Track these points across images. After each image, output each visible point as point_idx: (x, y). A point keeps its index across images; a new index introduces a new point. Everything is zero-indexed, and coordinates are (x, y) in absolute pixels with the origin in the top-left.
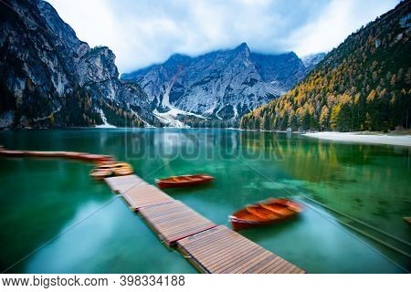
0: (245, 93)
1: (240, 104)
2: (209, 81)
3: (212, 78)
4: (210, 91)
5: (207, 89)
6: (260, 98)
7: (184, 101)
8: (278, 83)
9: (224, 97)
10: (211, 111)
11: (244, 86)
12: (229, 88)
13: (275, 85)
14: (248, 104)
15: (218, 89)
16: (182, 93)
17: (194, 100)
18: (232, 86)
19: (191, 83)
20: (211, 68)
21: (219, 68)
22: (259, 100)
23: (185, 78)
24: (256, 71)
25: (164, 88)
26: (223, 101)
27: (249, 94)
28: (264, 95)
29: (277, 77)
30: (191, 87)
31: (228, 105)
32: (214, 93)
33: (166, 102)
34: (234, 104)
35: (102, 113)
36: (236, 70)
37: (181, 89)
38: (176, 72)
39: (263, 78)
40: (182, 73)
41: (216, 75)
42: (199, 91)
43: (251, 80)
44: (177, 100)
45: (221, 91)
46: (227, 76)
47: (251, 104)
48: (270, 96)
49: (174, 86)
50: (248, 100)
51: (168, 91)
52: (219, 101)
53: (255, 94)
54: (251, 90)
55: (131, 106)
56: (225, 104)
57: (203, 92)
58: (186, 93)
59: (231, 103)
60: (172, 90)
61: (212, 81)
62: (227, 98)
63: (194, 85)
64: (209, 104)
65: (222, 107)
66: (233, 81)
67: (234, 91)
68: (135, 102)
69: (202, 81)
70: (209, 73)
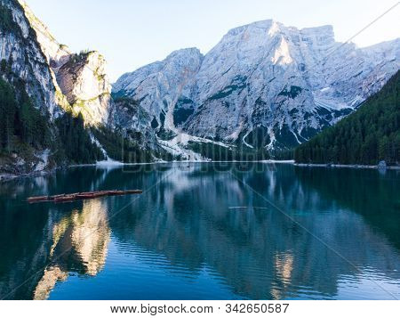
0: (283, 108)
1: (277, 125)
2: (230, 92)
3: (234, 88)
4: (231, 108)
5: (227, 105)
6: (307, 115)
7: (195, 122)
8: (332, 90)
9: (253, 116)
10: (235, 136)
11: (282, 97)
12: (259, 102)
13: (327, 94)
14: (290, 124)
15: (244, 104)
16: (190, 111)
17: (210, 121)
18: (264, 98)
19: (204, 96)
20: (231, 74)
21: (244, 72)
22: (306, 117)
23: (195, 89)
24: (299, 74)
25: (166, 104)
26: (253, 120)
27: (291, 109)
28: (312, 110)
29: (329, 81)
30: (205, 102)
31: (259, 126)
32: (238, 109)
33: (169, 124)
34: (268, 125)
35: (98, 143)
36: (269, 74)
37: (189, 105)
38: (180, 80)
39: (309, 85)
40: (190, 82)
41: (240, 83)
42: (217, 107)
43: (293, 87)
44: (184, 121)
45: (248, 107)
46: (256, 84)
47: (294, 123)
48: (322, 111)
49: (179, 100)
50: (288, 118)
51: (171, 109)
52: (246, 122)
53: (300, 109)
54: (292, 103)
55: (129, 132)
56: (255, 125)
57: (222, 109)
58: (196, 110)
59: (264, 123)
60: (176, 107)
61: (235, 93)
62: (257, 115)
63: (210, 99)
64: (231, 126)
65: (251, 129)
66: (265, 91)
67: (268, 106)
68: (133, 126)
69: (220, 92)
70: (229, 81)
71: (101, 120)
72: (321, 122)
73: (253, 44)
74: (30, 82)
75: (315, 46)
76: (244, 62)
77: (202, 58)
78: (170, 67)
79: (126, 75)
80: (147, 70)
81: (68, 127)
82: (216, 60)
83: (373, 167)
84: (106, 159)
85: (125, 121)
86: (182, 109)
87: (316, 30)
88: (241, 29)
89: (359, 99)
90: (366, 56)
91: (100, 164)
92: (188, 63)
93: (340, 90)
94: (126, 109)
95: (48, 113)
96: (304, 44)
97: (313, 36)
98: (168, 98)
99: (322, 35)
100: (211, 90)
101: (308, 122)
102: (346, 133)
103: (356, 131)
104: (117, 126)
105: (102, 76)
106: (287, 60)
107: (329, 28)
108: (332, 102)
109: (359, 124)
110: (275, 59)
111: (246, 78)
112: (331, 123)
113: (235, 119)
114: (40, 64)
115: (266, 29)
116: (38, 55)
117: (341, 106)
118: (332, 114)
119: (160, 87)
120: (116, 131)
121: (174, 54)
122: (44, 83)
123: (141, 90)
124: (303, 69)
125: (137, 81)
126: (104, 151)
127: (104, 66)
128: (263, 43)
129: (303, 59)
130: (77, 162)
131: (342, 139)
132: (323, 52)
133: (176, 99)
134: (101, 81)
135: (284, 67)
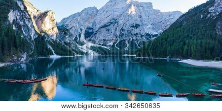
0: (132, 32)
1: (130, 39)
2: (109, 25)
3: (111, 23)
4: (110, 31)
5: (108, 30)
6: (142, 36)
7: (94, 38)
9: (120, 35)
10: (111, 44)
11: (132, 28)
12: (122, 29)
13: (150, 28)
14: (135, 39)
15: (116, 30)
16: (92, 33)
17: (100, 38)
18: (124, 28)
19: (98, 26)
20: (110, 17)
21: (115, 17)
23: (94, 24)
24: (139, 19)
25: (81, 30)
26: (119, 37)
27: (135, 33)
28: (144, 34)
29: (150, 23)
30: (99, 29)
32: (113, 32)
33: (83, 37)
35: (51, 48)
36: (127, 18)
37: (92, 30)
38: (88, 20)
39: (143, 24)
40: (92, 21)
41: (114, 22)
42: (103, 31)
43: (136, 24)
44: (89, 37)
45: (117, 31)
46: (121, 22)
47: (137, 39)
48: (148, 35)
49: (87, 28)
50: (134, 37)
51: (83, 32)
52: (116, 38)
53: (139, 33)
54: (136, 31)
55: (65, 43)
56: (120, 39)
57: (106, 32)
58: (95, 32)
60: (86, 31)
61: (112, 25)
62: (121, 35)
63: (101, 28)
64: (109, 38)
66: (125, 25)
67: (126, 31)
68: (67, 40)
69: (105, 25)
70: (109, 20)
71: (53, 38)
72: (147, 39)
74: (24, 26)
75: (145, 9)
76: (116, 13)
77: (97, 11)
78: (83, 14)
79: (64, 19)
80: (74, 16)
81: (39, 42)
82: (104, 11)
83: (165, 59)
84: (54, 55)
85: (63, 38)
86: (88, 32)
89: (161, 31)
91: (51, 57)
92: (91, 12)
93: (155, 26)
94: (63, 33)
95: (31, 37)
96: (141, 8)
97: (145, 6)
98: (82, 27)
99: (148, 6)
100: (101, 24)
101: (142, 39)
104: (60, 40)
105: (53, 20)
106: (134, 13)
107: (151, 4)
108: (151, 32)
109: (160, 41)
110: (129, 13)
111: (117, 19)
113: (112, 36)
116: (28, 15)
117: (155, 33)
119: (79, 23)
120: (59, 43)
121: (85, 9)
122: (29, 25)
123: (70, 25)
124: (141, 17)
125: (70, 20)
126: (53, 51)
127: (54, 16)
128: (124, 6)
129: (141, 13)
130: (42, 56)
133: (86, 28)
134: (53, 22)
135: (133, 16)
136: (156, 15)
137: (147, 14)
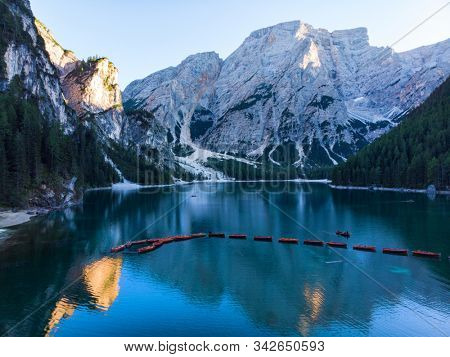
0: (313, 119)
1: (306, 139)
2: (253, 103)
3: (258, 97)
4: (255, 120)
5: (251, 117)
6: (340, 129)
7: (214, 136)
8: (367, 100)
9: (280, 129)
10: (261, 150)
11: (312, 109)
12: (287, 114)
13: (361, 104)
14: (321, 138)
15: (269, 115)
16: (209, 123)
17: (231, 135)
18: (292, 109)
19: (224, 107)
20: (255, 82)
21: (269, 80)
22: (338, 131)
23: (213, 99)
24: (330, 83)
25: (181, 115)
26: (279, 135)
27: (322, 121)
28: (345, 122)
29: (363, 90)
30: (226, 113)
31: (286, 140)
32: (263, 121)
33: (185, 138)
34: (297, 139)
35: (112, 163)
36: (297, 81)
37: (208, 117)
38: (197, 88)
39: (341, 94)
40: (208, 91)
41: (265, 93)
42: (239, 120)
43: (324, 98)
44: (202, 135)
45: (274, 119)
46: (283, 93)
47: (325, 138)
48: (356, 124)
49: (196, 111)
50: (319, 132)
51: (187, 121)
52: (272, 136)
53: (331, 121)
54: (323, 115)
55: (143, 148)
56: (282, 139)
57: (245, 121)
58: (216, 123)
59: (292, 137)
60: (193, 118)
61: (259, 103)
62: (285, 129)
63: (232, 110)
64: (255, 139)
65: (278, 143)
66: (293, 101)
67: (296, 118)
68: (148, 142)
69: (243, 102)
70: (253, 90)
71: (112, 136)
72: (355, 136)
73: (279, 49)
74: (43, 98)
75: (348, 51)
76: (268, 68)
77: (221, 63)
78: (185, 73)
79: (135, 83)
80: (160, 77)
81: (80, 145)
82: (237, 65)
83: (421, 191)
84: (122, 182)
85: (139, 136)
86: (200, 121)
87: (349, 33)
88: (265, 31)
89: (396, 110)
90: (404, 62)
91: (117, 187)
92: (205, 68)
93: (376, 97)
94: (139, 122)
96: (335, 49)
97: (345, 40)
98: (183, 109)
99: (356, 39)
100: (232, 100)
101: (341, 136)
102: (390, 152)
103: (401, 151)
104: (130, 142)
105: (113, 86)
106: (317, 64)
107: (363, 31)
108: (367, 114)
110: (304, 65)
111: (271, 86)
112: (366, 137)
113: (259, 132)
114: (50, 76)
115: (294, 32)
117: (377, 118)
118: (368, 127)
119: (174, 96)
120: (129, 148)
121: (190, 59)
123: (155, 100)
124: (334, 76)
125: (149, 88)
126: (119, 173)
127: (115, 75)
128: (290, 47)
129: (335, 65)
130: (92, 186)
131: (386, 160)
132: (356, 58)
133: (193, 110)
134: (113, 92)
135: (314, 74)
136: (379, 63)
137: (353, 64)
